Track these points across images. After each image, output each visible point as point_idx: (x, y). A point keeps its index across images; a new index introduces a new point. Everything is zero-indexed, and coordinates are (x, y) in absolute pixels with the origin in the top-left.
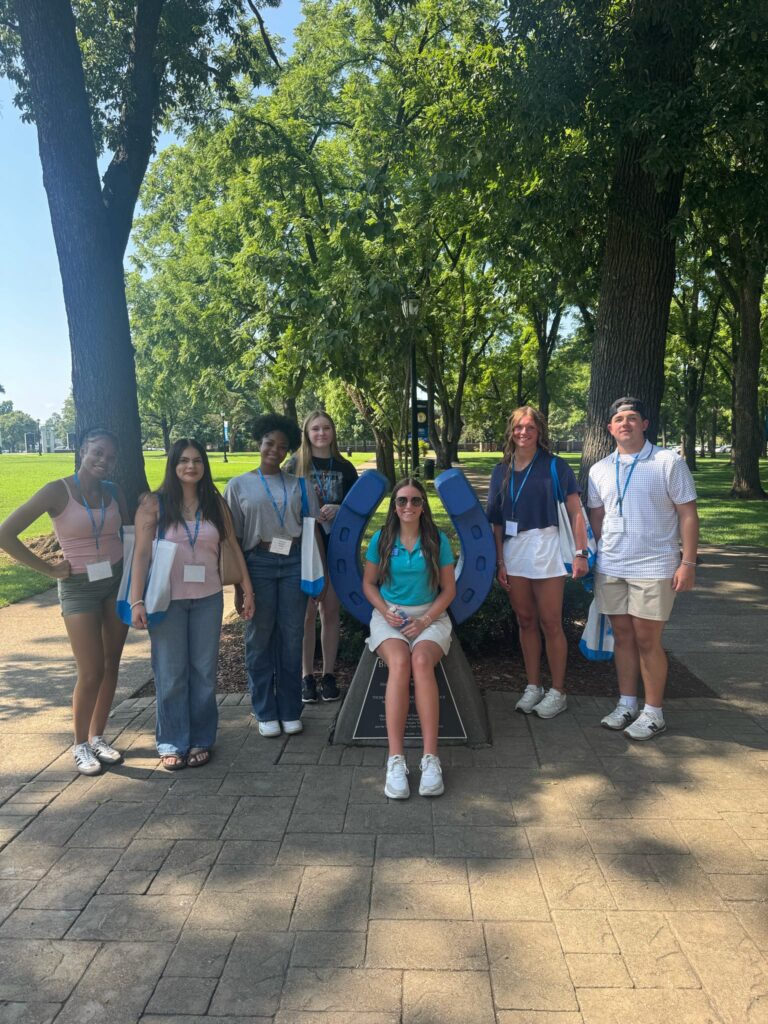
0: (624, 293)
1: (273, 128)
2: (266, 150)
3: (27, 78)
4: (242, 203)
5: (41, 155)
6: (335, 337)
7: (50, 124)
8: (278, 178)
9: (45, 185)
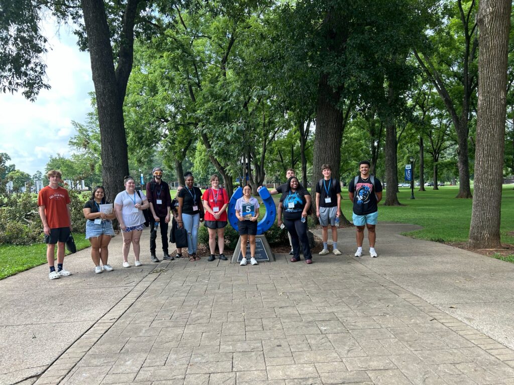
0: (324, 125)
1: (175, 40)
2: (172, 50)
3: (85, 35)
4: (161, 72)
5: (93, 68)
6: (221, 144)
7: (97, 56)
8: (177, 62)
9: (94, 79)
